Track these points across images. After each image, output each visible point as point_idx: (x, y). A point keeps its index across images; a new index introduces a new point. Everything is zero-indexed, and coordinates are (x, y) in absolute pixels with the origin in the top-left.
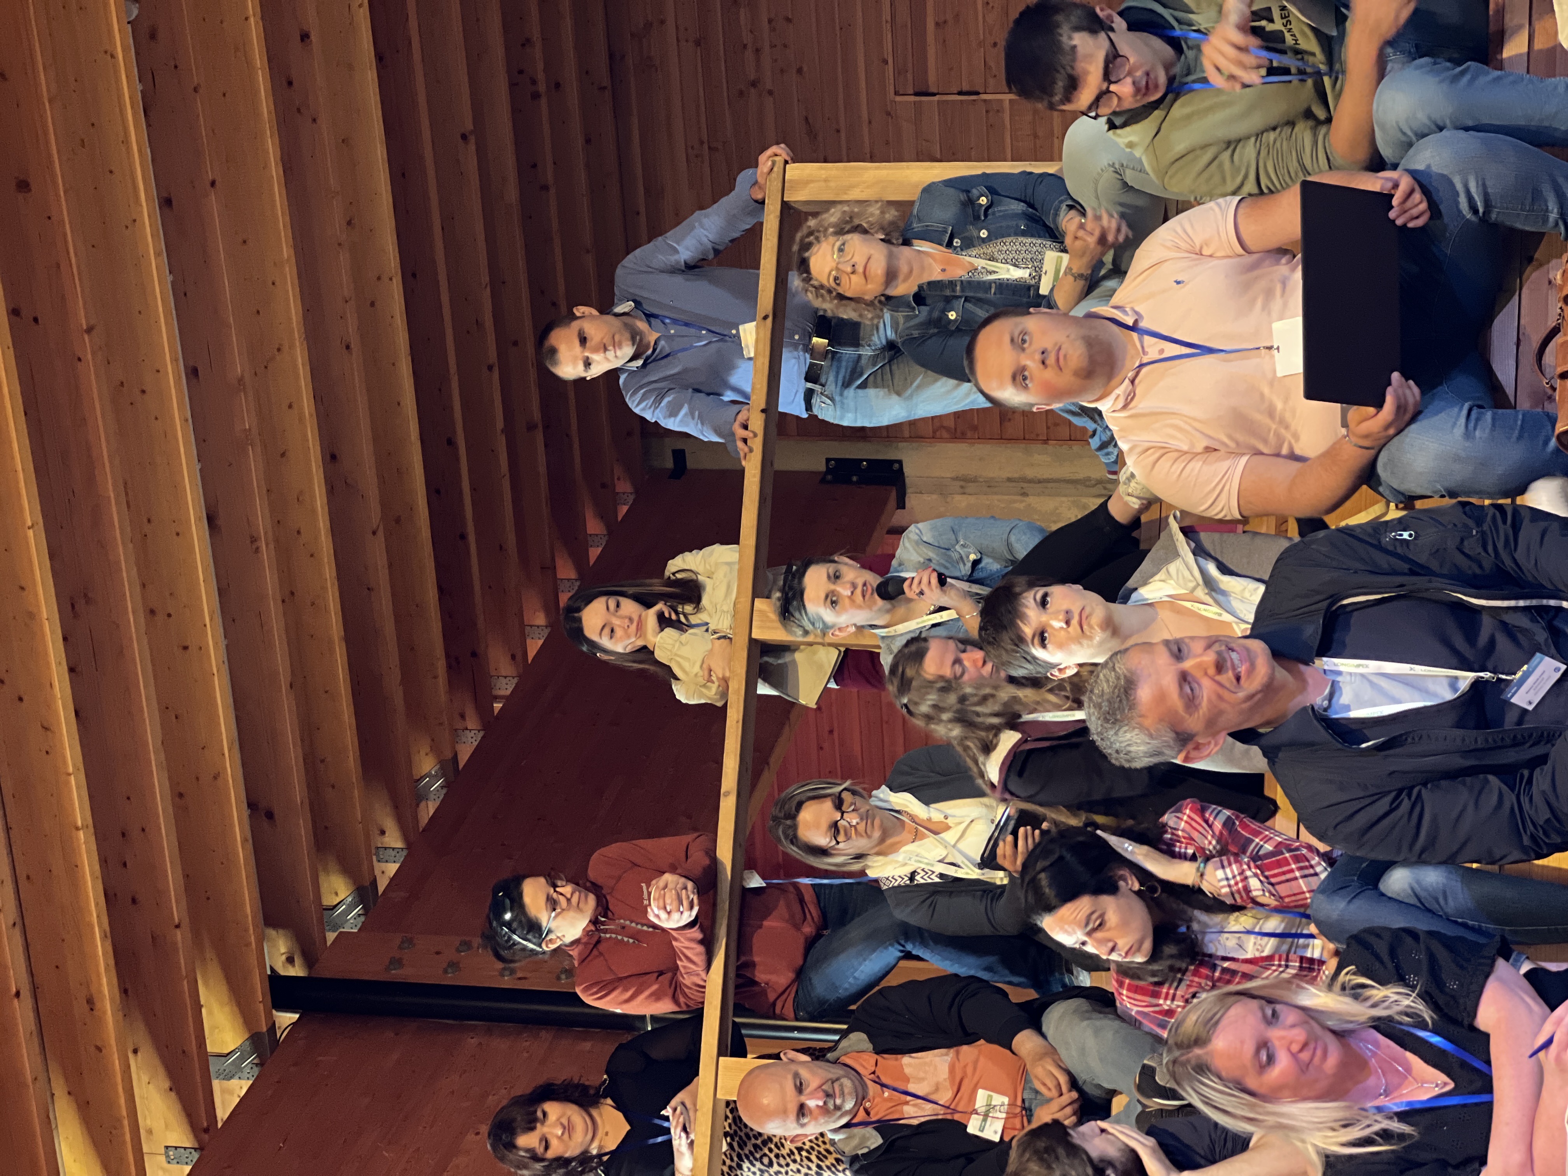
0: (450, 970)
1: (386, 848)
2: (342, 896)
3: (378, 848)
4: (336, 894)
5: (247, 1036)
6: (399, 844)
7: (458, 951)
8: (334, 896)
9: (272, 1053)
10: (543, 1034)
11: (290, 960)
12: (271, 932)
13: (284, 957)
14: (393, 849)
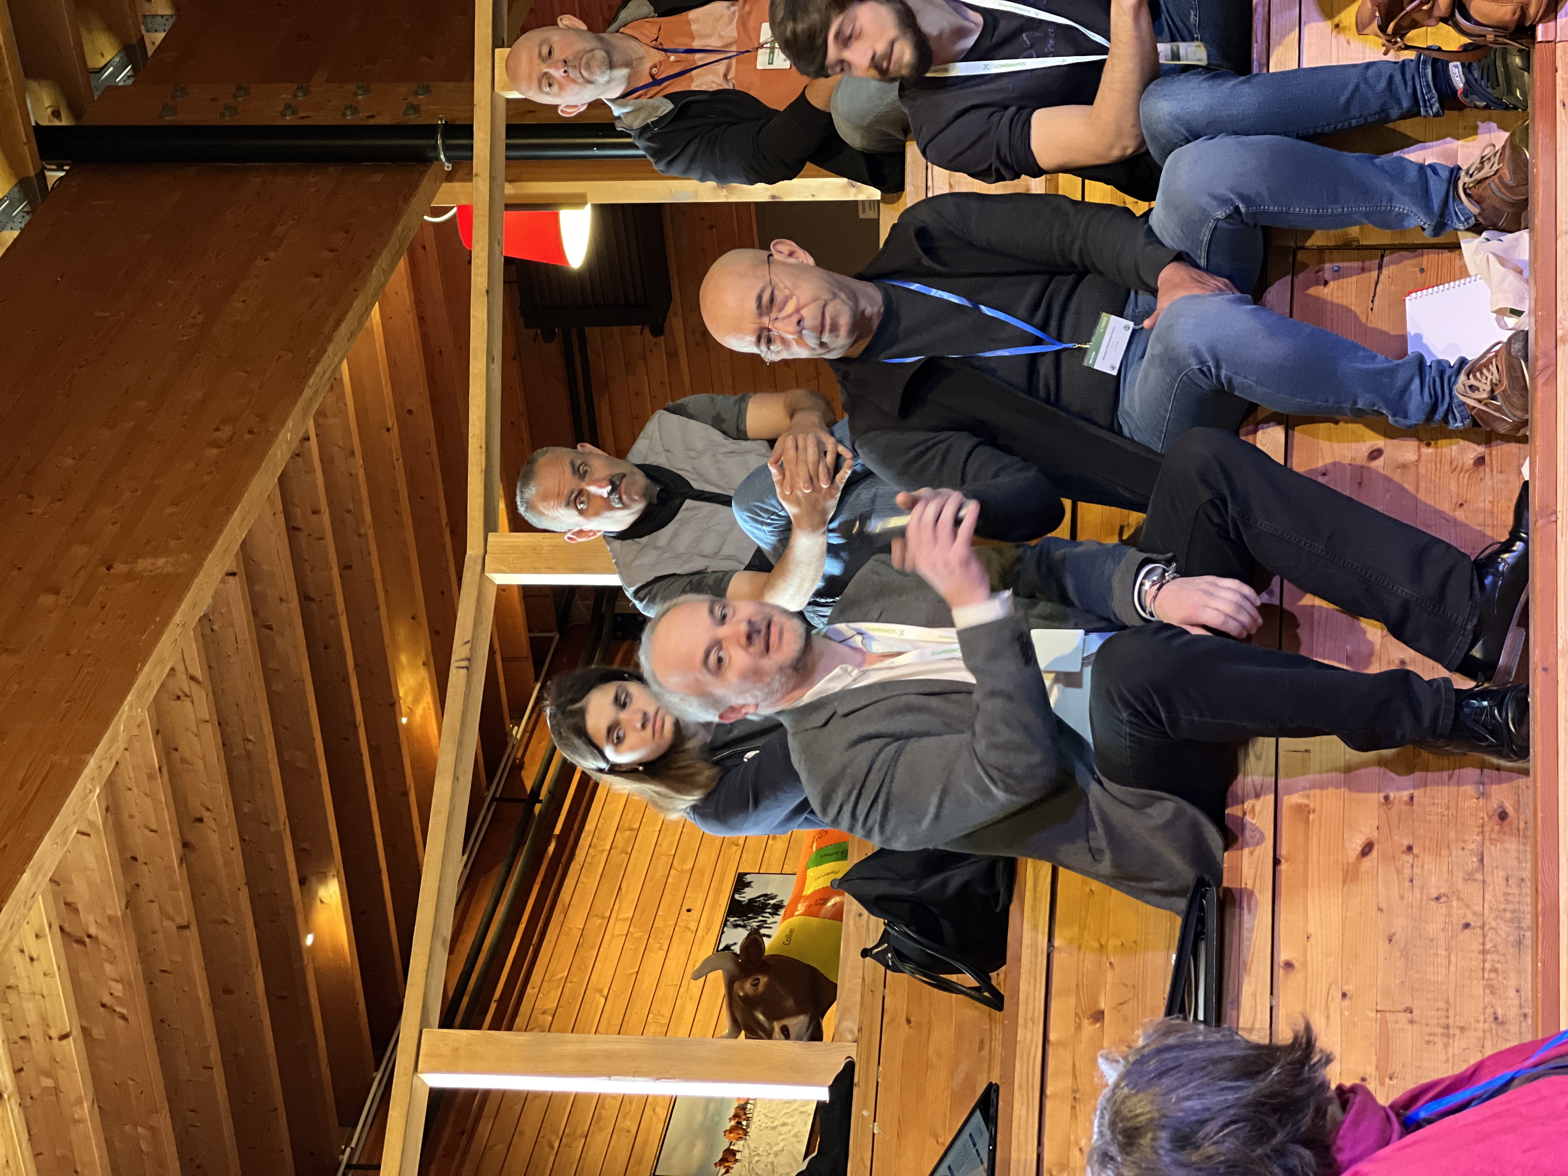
0: (227, 113)
1: (154, 16)
2: (108, 58)
3: (145, 16)
4: (103, 55)
5: (14, 181)
6: (168, 11)
7: (235, 96)
8: (99, 56)
9: (43, 201)
10: (331, 169)
11: (56, 114)
12: (34, 85)
13: (49, 111)
14: (162, 16)
